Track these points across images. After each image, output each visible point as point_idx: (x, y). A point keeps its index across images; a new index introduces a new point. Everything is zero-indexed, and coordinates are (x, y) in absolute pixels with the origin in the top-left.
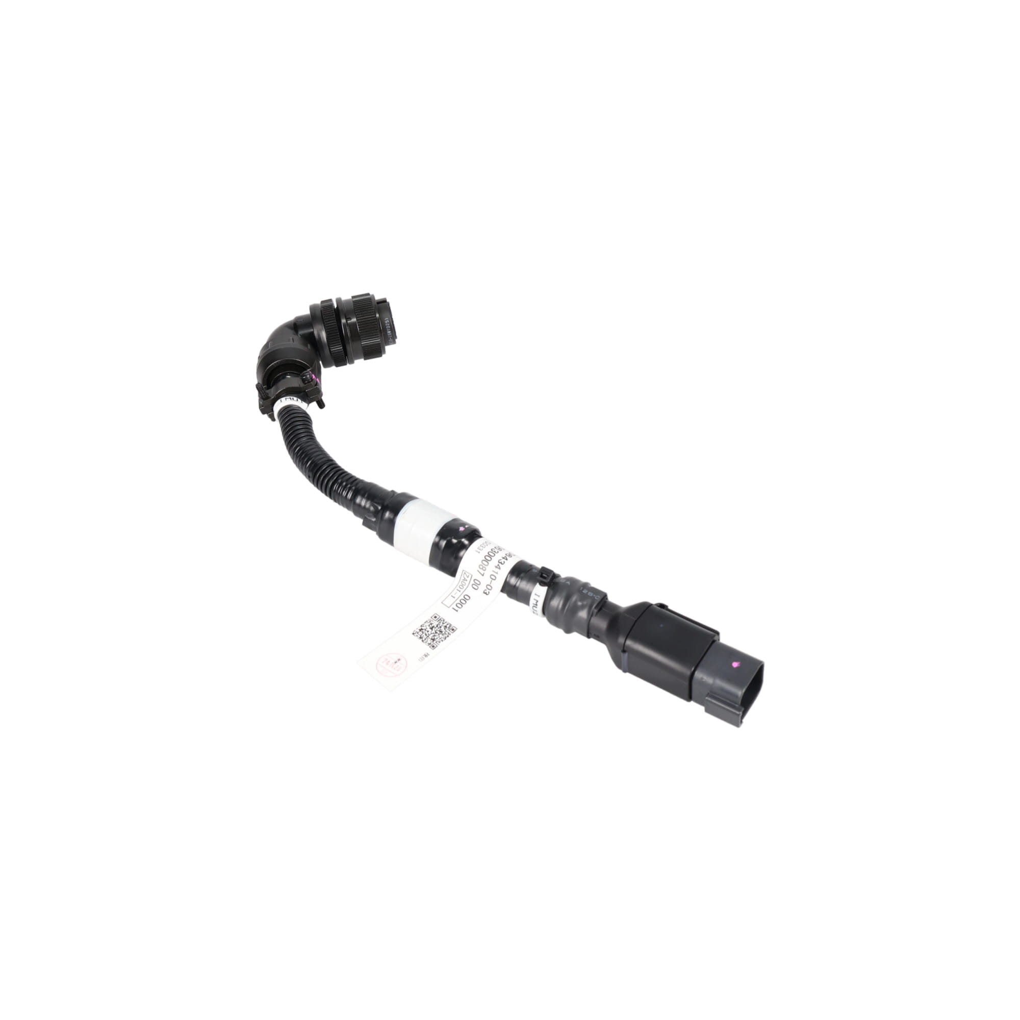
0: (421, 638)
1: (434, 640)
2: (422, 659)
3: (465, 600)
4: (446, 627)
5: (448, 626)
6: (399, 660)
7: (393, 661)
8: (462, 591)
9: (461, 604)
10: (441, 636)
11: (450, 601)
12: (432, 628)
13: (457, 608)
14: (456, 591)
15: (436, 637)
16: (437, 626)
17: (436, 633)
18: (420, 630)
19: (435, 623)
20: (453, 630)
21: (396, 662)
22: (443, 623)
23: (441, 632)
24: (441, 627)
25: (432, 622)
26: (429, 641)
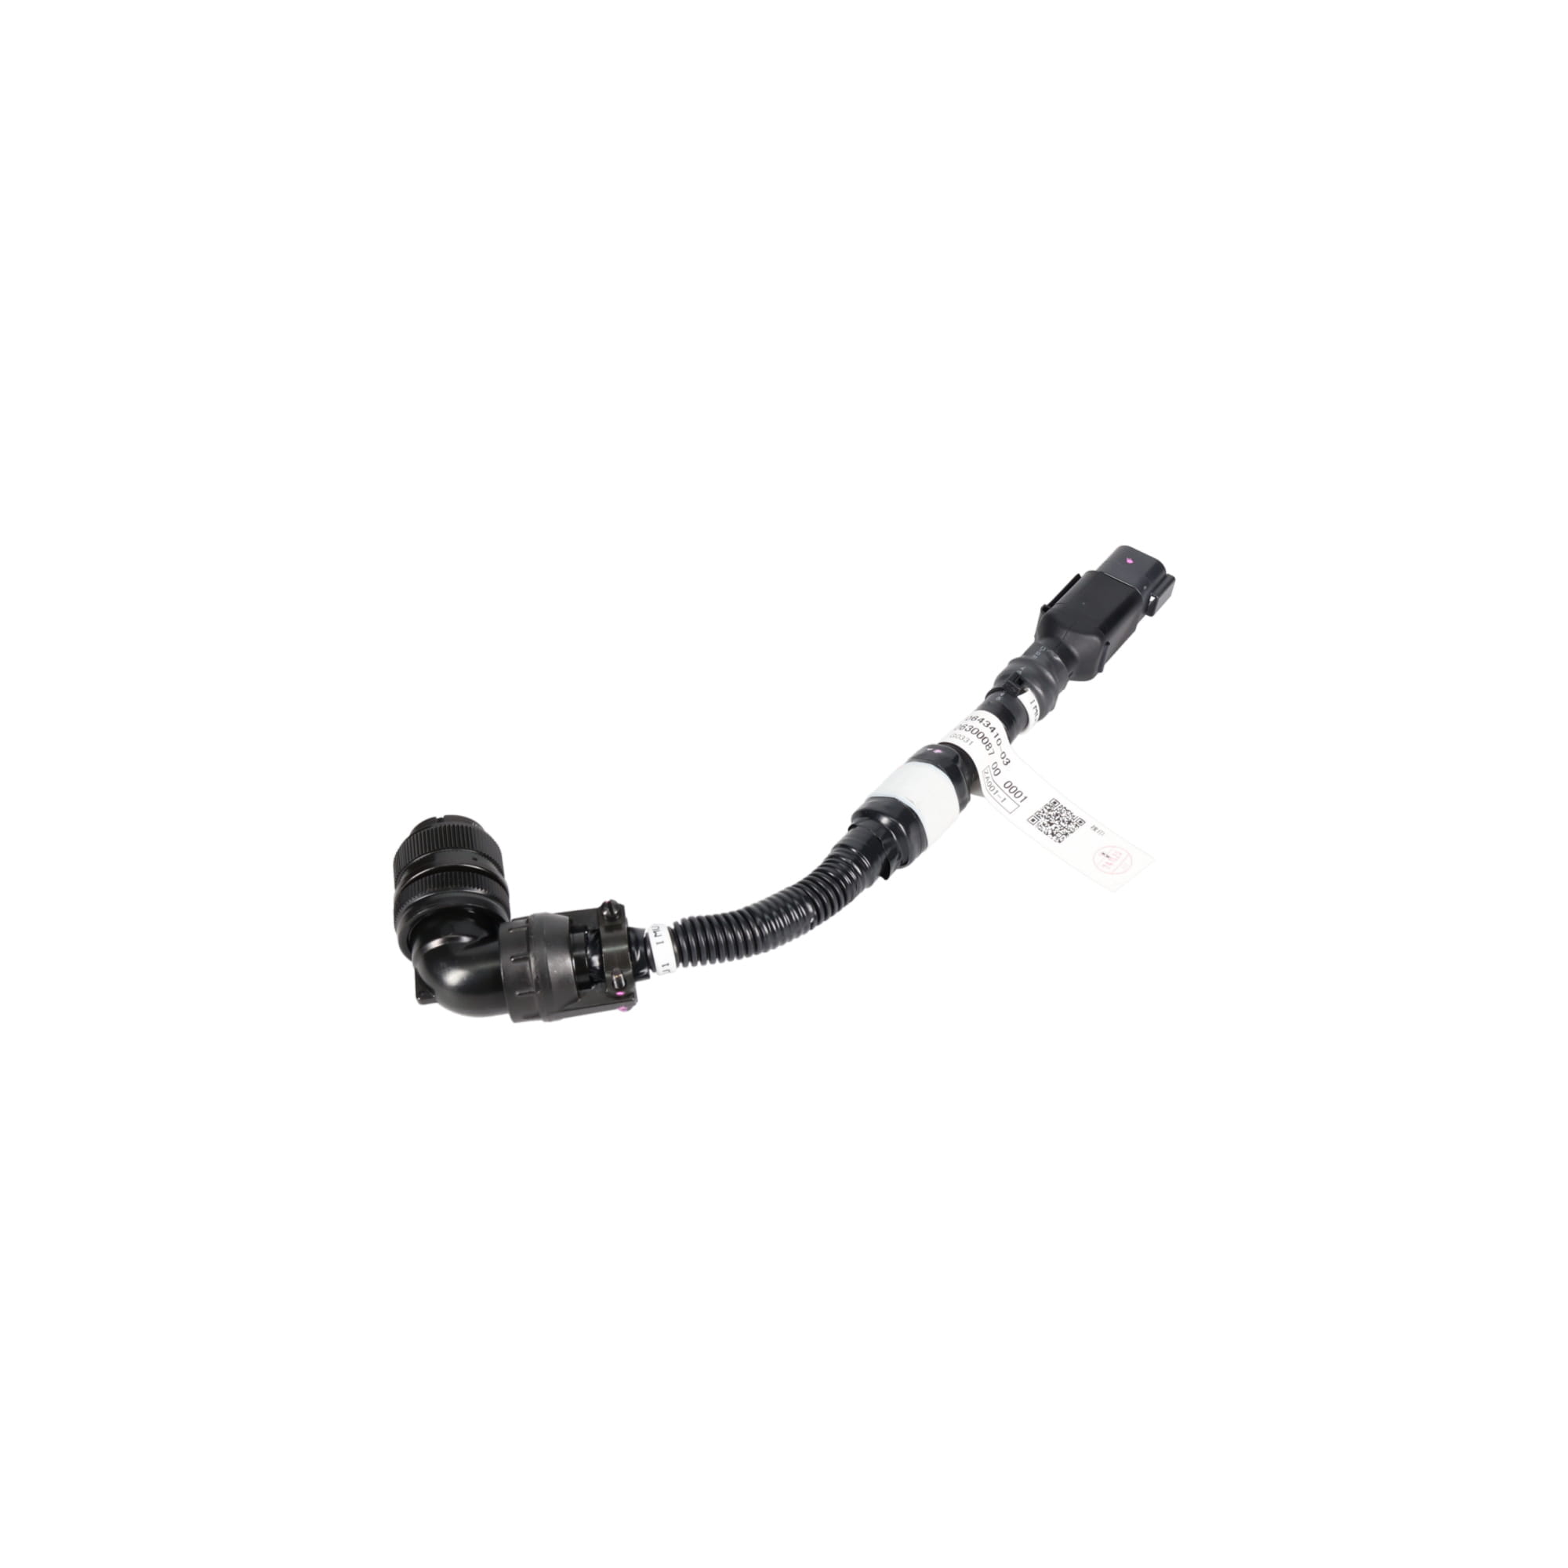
0: (1066, 834)
1: (1069, 822)
2: (1101, 833)
3: (1011, 787)
4: (1049, 810)
5: (1048, 808)
6: (1103, 854)
7: (1107, 860)
8: (997, 789)
9: (1016, 792)
10: (1063, 815)
11: (1010, 804)
12: (1051, 824)
13: (1022, 797)
14: (996, 796)
15: (1066, 820)
16: (1048, 819)
17: (1059, 819)
18: (1053, 834)
19: (1043, 820)
20: (1055, 803)
21: (1108, 857)
22: (1044, 812)
23: (1057, 815)
24: (1050, 815)
25: (1041, 824)
26: (1072, 826)
